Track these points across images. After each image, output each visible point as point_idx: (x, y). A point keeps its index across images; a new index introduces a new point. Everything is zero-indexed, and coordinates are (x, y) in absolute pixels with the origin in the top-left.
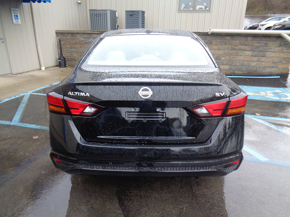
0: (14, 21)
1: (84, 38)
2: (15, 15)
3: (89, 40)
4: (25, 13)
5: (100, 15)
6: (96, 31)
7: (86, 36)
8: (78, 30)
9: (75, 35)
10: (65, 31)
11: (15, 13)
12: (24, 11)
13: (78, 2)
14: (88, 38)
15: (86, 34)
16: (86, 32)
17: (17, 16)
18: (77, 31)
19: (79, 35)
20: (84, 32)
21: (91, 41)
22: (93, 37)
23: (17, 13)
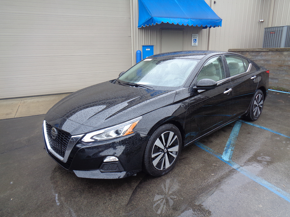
0: (193, 44)
1: (253, 56)
2: (194, 39)
3: (257, 58)
4: (202, 37)
5: (274, 33)
6: (265, 49)
7: (254, 54)
8: (247, 48)
9: (244, 53)
10: (236, 49)
11: (195, 38)
12: (202, 36)
13: (260, 21)
14: (256, 56)
15: (255, 52)
16: (254, 50)
17: (196, 40)
18: (246, 50)
19: (248, 53)
20: (253, 50)
21: (258, 59)
22: (261, 55)
23: (196, 38)
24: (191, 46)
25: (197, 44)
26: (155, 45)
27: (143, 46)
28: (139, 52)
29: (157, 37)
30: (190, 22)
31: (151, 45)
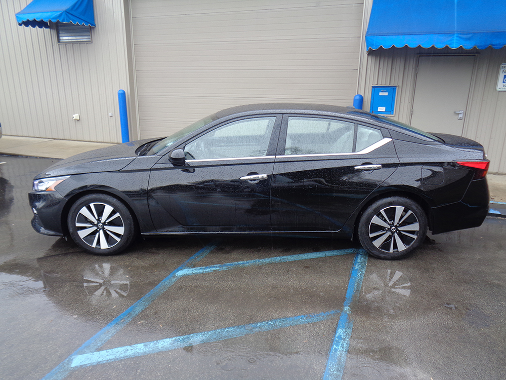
0: (501, 85)
24: (496, 90)
26: (400, 84)
28: (358, 98)
29: (407, 70)
30: (455, 41)
31: (392, 85)
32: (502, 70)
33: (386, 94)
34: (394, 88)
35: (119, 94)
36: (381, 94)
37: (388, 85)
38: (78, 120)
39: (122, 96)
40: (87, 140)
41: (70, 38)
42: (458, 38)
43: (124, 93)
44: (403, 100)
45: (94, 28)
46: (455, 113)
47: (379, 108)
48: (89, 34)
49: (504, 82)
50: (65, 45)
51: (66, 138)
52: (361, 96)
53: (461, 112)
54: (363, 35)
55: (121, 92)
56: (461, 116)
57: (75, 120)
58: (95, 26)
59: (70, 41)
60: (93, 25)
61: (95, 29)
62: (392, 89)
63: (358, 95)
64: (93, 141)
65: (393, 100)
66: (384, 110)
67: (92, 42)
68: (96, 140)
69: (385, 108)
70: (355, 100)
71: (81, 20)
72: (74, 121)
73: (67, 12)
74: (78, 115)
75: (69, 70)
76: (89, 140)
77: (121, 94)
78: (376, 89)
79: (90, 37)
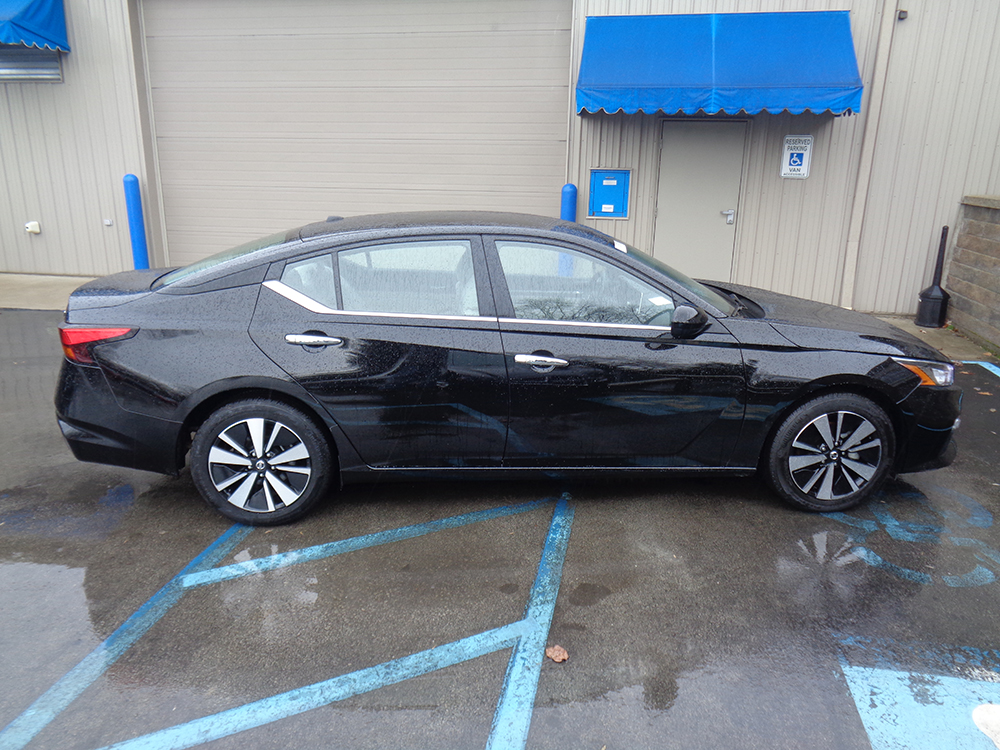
0: (786, 169)
2: (792, 155)
11: (796, 148)
17: (800, 156)
23: (802, 148)
24: (780, 177)
25: (804, 170)
26: (636, 167)
27: (594, 172)
28: (568, 189)
29: (644, 144)
30: (713, 101)
31: (622, 168)
32: (786, 146)
33: (614, 183)
34: (626, 173)
35: (125, 183)
36: (605, 183)
37: (616, 167)
38: (36, 234)
39: (133, 187)
40: (57, 272)
41: (14, 71)
42: (717, 96)
43: (135, 182)
44: (640, 193)
45: (66, 54)
46: (721, 213)
47: (604, 206)
48: (55, 64)
49: (790, 164)
50: (3, 86)
51: (11, 270)
52: (573, 186)
53: (730, 212)
54: (572, 84)
55: (130, 179)
56: (730, 218)
57: (30, 233)
58: (69, 50)
59: (15, 77)
60: (65, 49)
61: (69, 57)
62: (623, 175)
63: (568, 184)
64: (72, 273)
65: (625, 194)
66: (612, 210)
67: (63, 81)
68: (76, 273)
69: (612, 206)
70: (563, 193)
71: (40, 39)
72: (28, 235)
73: (15, 23)
74: (36, 223)
75: (14, 134)
76: (62, 272)
77: (131, 182)
78: (597, 174)
79: (58, 71)
